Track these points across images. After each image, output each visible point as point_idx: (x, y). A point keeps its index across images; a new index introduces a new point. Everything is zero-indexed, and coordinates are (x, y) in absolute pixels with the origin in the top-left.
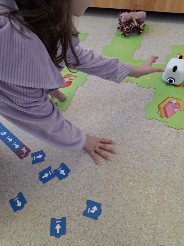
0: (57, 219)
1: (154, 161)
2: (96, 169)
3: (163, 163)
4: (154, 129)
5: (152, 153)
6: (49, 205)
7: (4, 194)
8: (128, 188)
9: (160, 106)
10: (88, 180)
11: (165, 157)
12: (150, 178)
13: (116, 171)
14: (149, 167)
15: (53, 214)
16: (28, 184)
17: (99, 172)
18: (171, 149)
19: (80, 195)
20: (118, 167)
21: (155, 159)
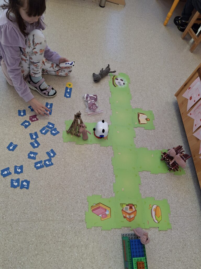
0: (10, 170)
1: (58, 210)
2: (42, 179)
3: (58, 217)
4: (81, 205)
5: (62, 208)
6: (15, 163)
7: (14, 137)
8: (37, 201)
9: (100, 204)
10: (35, 177)
11: (62, 217)
12: (46, 211)
13: (44, 191)
14: (53, 209)
15: (12, 167)
16: (23, 147)
17: (41, 182)
18: (69, 219)
19: (25, 176)
20: (47, 191)
21: (59, 211)
